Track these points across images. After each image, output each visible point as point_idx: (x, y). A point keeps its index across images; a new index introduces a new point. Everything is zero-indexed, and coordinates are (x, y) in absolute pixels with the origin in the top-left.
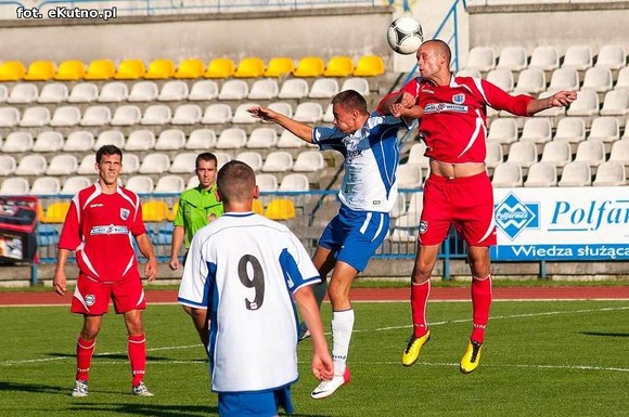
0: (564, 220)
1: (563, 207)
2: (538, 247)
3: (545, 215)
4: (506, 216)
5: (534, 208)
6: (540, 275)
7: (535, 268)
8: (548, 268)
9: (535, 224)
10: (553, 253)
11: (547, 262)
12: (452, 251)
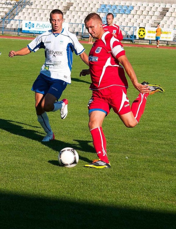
0: (38, 26)
1: (38, 24)
2: (34, 31)
3: (35, 26)
4: (29, 25)
5: (33, 24)
6: (34, 36)
7: (33, 34)
8: (35, 35)
9: (33, 27)
10: (36, 32)
11: (35, 34)
12: (20, 31)
